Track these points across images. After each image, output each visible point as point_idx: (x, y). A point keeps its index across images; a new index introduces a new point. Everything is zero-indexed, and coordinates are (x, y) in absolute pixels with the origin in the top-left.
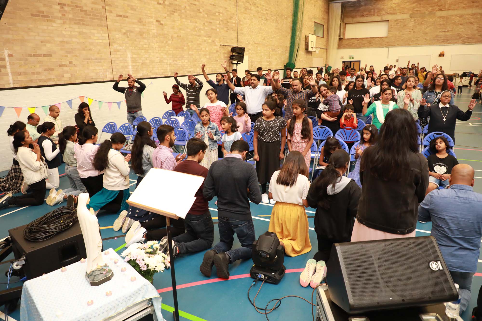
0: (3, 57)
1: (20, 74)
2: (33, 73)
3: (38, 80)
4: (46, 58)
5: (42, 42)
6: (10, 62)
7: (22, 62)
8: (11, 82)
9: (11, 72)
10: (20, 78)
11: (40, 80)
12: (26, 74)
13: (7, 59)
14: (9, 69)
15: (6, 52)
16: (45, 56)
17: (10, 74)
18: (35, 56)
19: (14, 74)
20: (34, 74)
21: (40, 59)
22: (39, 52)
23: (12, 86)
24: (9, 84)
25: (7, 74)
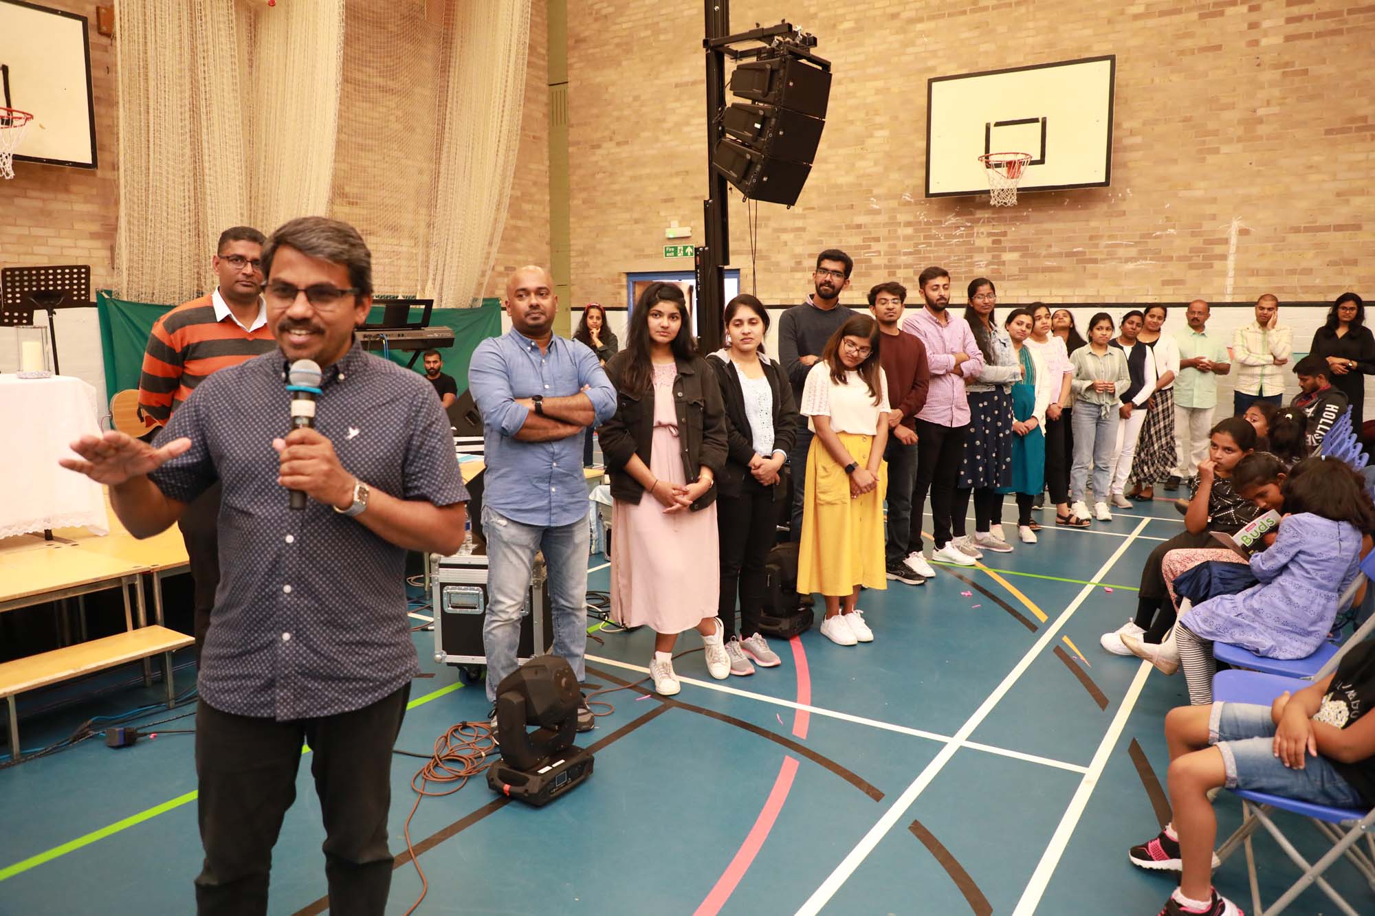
0: (1225, 236)
1: (1254, 273)
2: (1292, 272)
3: (1302, 287)
4: (1339, 234)
5: (1338, 195)
6: (1238, 247)
7: (1270, 246)
8: (1230, 290)
9: (1235, 269)
10: (1253, 281)
11: (1306, 289)
12: (1270, 273)
13: (1234, 240)
14: (1231, 263)
15: (1236, 225)
16: (1339, 228)
17: (1231, 273)
18: (1307, 230)
19: (1242, 271)
20: (1295, 274)
21: (1322, 236)
22: (1323, 220)
23: (1228, 299)
24: (1223, 294)
25: (1224, 274)
